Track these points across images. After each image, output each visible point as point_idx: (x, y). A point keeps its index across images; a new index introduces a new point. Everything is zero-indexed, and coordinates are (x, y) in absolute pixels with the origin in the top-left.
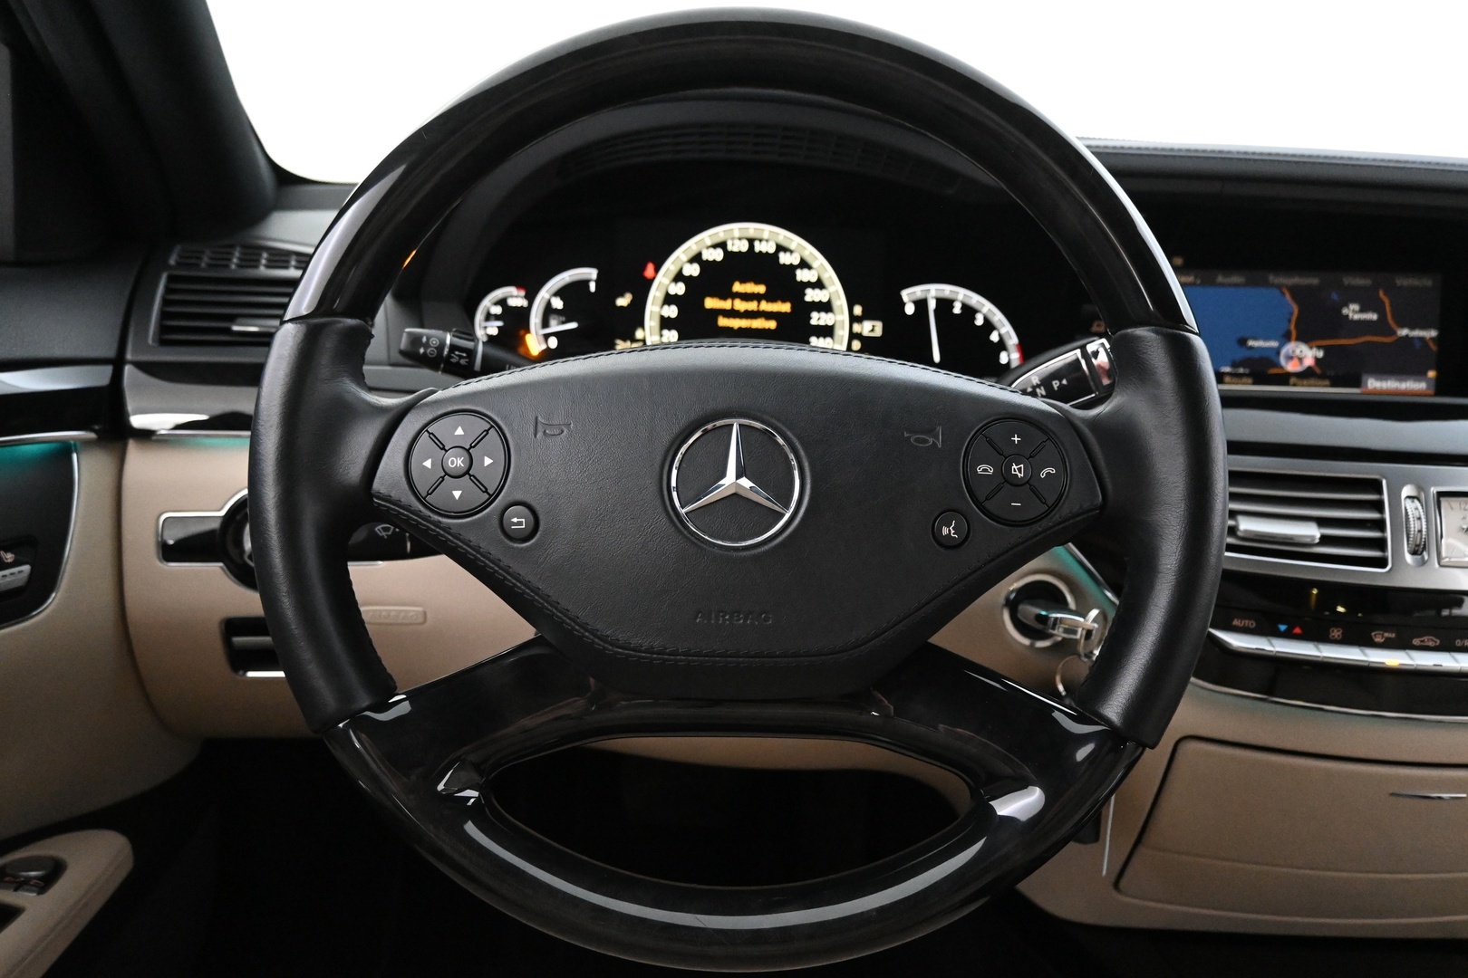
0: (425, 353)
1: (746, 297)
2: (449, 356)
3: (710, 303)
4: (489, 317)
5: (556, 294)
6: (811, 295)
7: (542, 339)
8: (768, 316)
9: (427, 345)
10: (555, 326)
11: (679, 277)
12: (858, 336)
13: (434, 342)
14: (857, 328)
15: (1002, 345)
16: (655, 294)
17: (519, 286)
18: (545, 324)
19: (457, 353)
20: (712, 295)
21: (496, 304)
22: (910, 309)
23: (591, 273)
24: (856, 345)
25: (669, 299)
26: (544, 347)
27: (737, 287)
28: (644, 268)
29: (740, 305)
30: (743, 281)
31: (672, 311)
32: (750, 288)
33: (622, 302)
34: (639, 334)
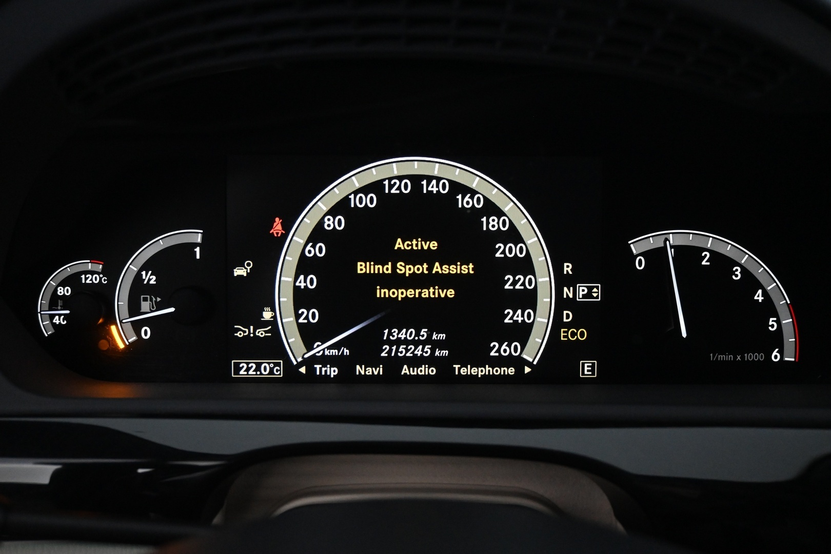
1: (412, 257)
3: (362, 268)
4: (55, 301)
5: (146, 267)
6: (502, 250)
7: (129, 328)
8: (444, 281)
10: (148, 310)
11: (318, 234)
12: (570, 304)
14: (567, 292)
15: (769, 307)
16: (289, 259)
17: (94, 259)
21: (63, 284)
22: (640, 264)
23: (197, 236)
24: (568, 316)
25: (305, 265)
27: (400, 245)
28: (270, 225)
29: (404, 269)
30: (408, 236)
31: (310, 282)
32: (417, 244)
33: (239, 272)
34: (267, 315)
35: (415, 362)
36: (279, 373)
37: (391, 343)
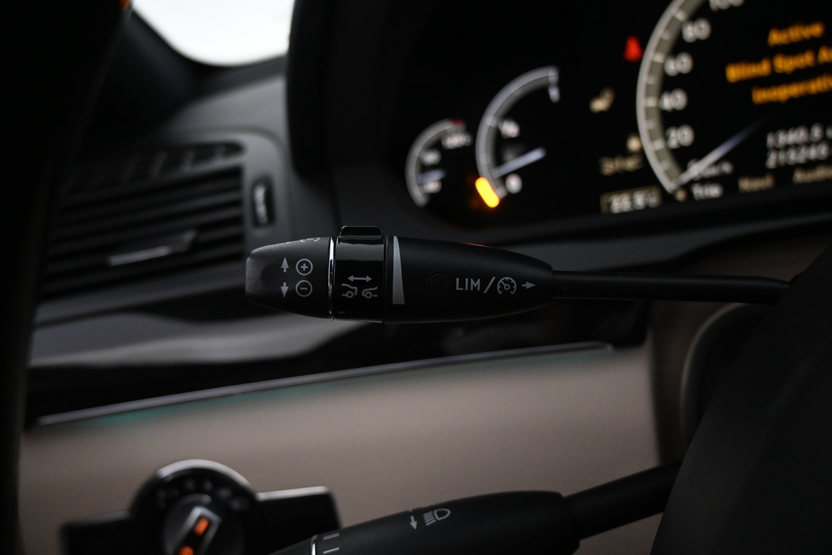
0: (291, 293)
1: (794, 49)
2: (338, 290)
3: (734, 73)
4: (425, 169)
5: (506, 117)
7: (498, 183)
9: (291, 277)
10: (513, 162)
11: (678, 46)
13: (305, 267)
18: (498, 160)
19: (352, 278)
20: (737, 60)
21: (431, 148)
23: (551, 74)
25: (668, 84)
26: (502, 193)
27: (776, 38)
28: (623, 47)
29: (784, 64)
30: (783, 26)
31: (675, 101)
32: (796, 33)
33: (600, 105)
34: (633, 144)
35: (810, 165)
36: (654, 200)
37: (777, 149)
